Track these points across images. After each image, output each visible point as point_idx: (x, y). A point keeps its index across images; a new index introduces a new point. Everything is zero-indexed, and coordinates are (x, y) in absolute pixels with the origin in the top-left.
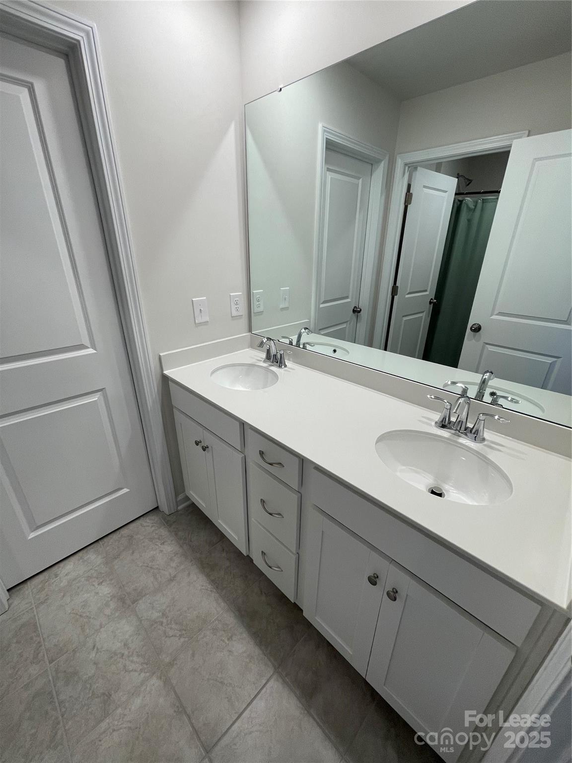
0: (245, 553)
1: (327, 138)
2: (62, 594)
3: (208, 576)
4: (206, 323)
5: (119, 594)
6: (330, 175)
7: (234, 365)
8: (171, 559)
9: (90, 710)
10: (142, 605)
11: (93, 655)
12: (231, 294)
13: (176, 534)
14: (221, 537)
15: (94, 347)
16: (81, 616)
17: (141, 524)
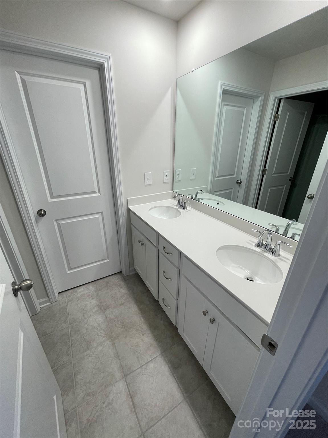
0: (156, 298)
1: (223, 89)
2: (77, 300)
3: (138, 306)
4: (150, 185)
5: (99, 305)
6: (225, 108)
7: (162, 207)
8: (123, 296)
9: (82, 346)
10: (108, 312)
11: (86, 326)
12: (164, 171)
13: (127, 285)
14: (148, 290)
15: (99, 193)
16: (83, 310)
17: (113, 278)
